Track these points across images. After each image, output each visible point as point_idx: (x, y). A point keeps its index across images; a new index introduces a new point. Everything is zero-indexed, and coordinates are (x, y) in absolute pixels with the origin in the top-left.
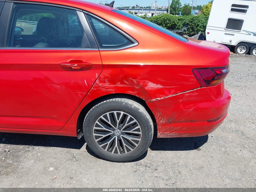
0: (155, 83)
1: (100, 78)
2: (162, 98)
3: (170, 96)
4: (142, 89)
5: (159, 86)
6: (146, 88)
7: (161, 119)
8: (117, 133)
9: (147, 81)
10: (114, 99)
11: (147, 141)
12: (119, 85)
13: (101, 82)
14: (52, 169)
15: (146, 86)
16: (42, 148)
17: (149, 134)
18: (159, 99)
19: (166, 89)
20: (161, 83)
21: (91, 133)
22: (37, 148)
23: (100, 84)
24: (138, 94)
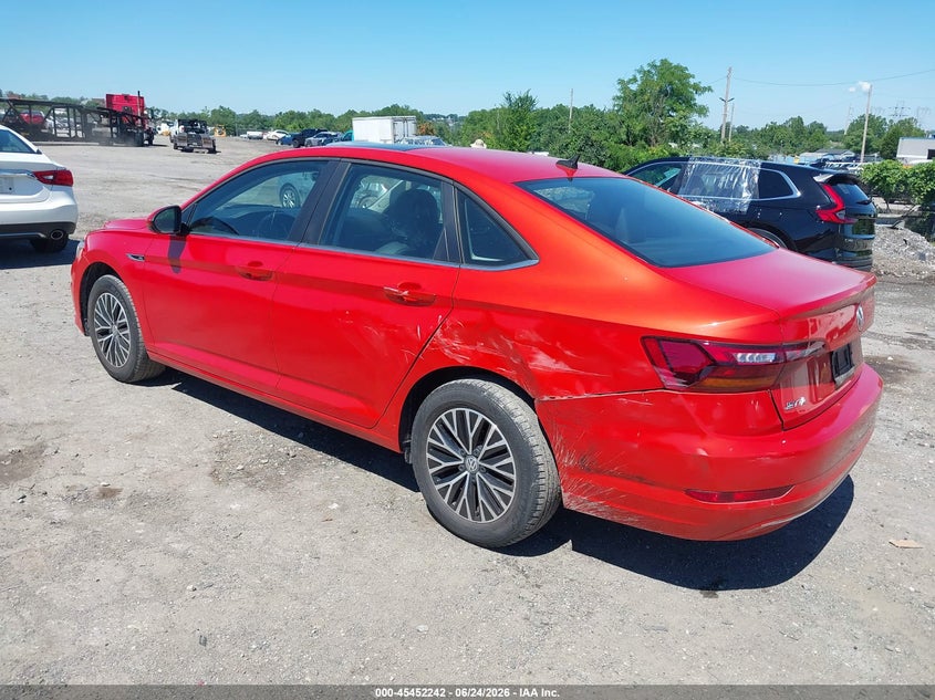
0: (553, 357)
1: (444, 326)
2: (565, 398)
3: (585, 396)
4: (523, 368)
5: (561, 367)
6: (532, 365)
7: (564, 454)
8: (472, 464)
9: (534, 349)
10: (469, 381)
11: (526, 501)
12: (480, 347)
13: (445, 335)
14: (335, 506)
15: (531, 359)
16: (350, 469)
17: (529, 484)
18: (558, 398)
19: (578, 376)
20: (567, 361)
21: (421, 450)
22: (342, 465)
23: (444, 340)
24: (518, 377)
